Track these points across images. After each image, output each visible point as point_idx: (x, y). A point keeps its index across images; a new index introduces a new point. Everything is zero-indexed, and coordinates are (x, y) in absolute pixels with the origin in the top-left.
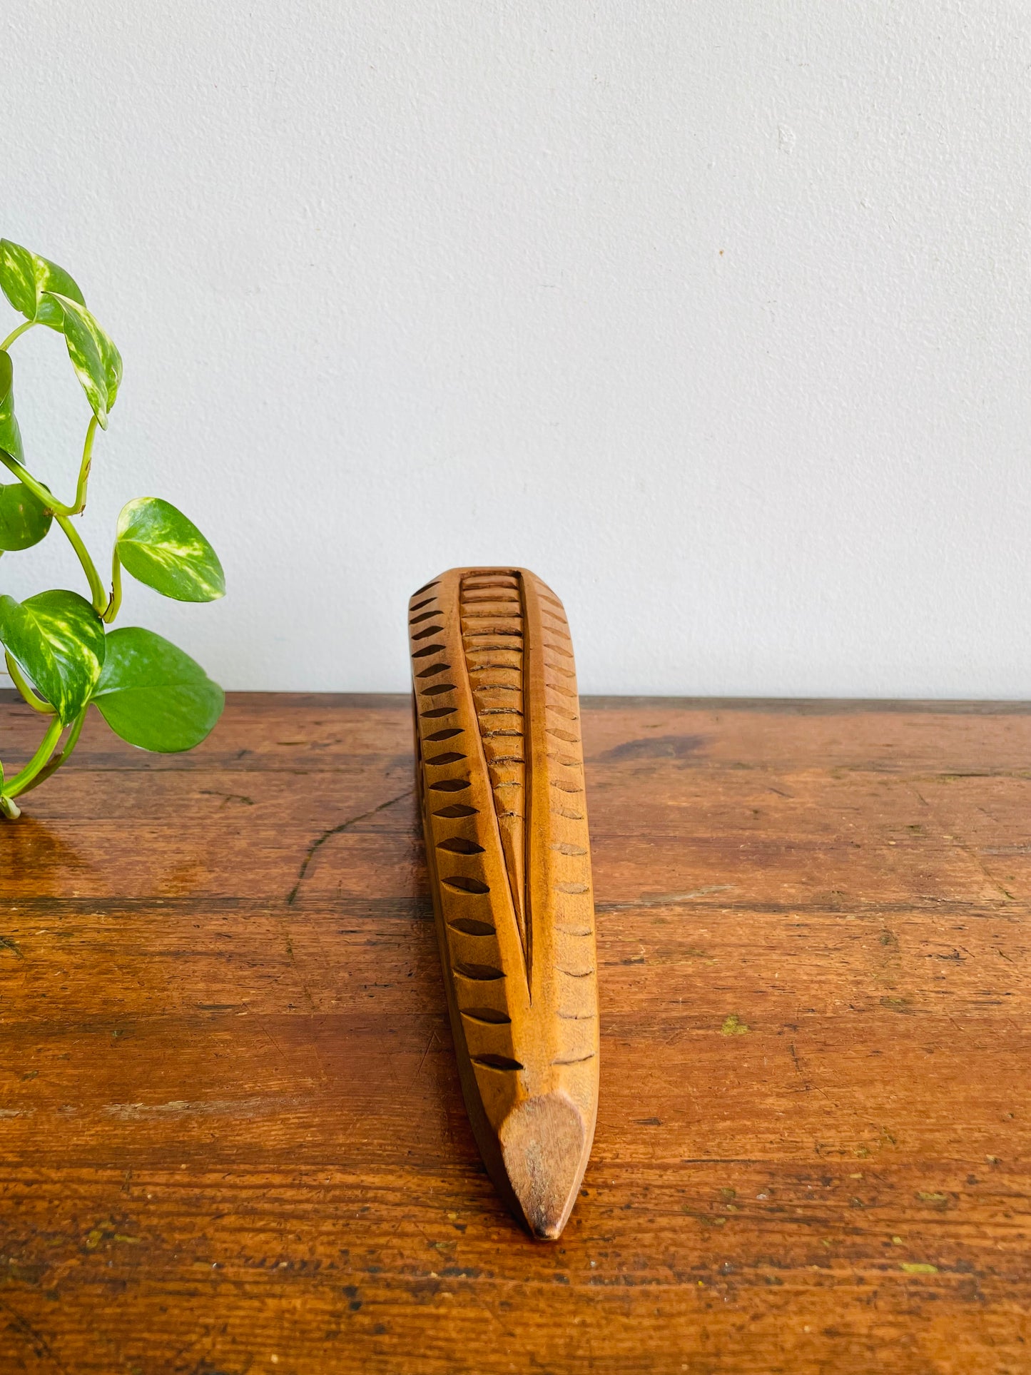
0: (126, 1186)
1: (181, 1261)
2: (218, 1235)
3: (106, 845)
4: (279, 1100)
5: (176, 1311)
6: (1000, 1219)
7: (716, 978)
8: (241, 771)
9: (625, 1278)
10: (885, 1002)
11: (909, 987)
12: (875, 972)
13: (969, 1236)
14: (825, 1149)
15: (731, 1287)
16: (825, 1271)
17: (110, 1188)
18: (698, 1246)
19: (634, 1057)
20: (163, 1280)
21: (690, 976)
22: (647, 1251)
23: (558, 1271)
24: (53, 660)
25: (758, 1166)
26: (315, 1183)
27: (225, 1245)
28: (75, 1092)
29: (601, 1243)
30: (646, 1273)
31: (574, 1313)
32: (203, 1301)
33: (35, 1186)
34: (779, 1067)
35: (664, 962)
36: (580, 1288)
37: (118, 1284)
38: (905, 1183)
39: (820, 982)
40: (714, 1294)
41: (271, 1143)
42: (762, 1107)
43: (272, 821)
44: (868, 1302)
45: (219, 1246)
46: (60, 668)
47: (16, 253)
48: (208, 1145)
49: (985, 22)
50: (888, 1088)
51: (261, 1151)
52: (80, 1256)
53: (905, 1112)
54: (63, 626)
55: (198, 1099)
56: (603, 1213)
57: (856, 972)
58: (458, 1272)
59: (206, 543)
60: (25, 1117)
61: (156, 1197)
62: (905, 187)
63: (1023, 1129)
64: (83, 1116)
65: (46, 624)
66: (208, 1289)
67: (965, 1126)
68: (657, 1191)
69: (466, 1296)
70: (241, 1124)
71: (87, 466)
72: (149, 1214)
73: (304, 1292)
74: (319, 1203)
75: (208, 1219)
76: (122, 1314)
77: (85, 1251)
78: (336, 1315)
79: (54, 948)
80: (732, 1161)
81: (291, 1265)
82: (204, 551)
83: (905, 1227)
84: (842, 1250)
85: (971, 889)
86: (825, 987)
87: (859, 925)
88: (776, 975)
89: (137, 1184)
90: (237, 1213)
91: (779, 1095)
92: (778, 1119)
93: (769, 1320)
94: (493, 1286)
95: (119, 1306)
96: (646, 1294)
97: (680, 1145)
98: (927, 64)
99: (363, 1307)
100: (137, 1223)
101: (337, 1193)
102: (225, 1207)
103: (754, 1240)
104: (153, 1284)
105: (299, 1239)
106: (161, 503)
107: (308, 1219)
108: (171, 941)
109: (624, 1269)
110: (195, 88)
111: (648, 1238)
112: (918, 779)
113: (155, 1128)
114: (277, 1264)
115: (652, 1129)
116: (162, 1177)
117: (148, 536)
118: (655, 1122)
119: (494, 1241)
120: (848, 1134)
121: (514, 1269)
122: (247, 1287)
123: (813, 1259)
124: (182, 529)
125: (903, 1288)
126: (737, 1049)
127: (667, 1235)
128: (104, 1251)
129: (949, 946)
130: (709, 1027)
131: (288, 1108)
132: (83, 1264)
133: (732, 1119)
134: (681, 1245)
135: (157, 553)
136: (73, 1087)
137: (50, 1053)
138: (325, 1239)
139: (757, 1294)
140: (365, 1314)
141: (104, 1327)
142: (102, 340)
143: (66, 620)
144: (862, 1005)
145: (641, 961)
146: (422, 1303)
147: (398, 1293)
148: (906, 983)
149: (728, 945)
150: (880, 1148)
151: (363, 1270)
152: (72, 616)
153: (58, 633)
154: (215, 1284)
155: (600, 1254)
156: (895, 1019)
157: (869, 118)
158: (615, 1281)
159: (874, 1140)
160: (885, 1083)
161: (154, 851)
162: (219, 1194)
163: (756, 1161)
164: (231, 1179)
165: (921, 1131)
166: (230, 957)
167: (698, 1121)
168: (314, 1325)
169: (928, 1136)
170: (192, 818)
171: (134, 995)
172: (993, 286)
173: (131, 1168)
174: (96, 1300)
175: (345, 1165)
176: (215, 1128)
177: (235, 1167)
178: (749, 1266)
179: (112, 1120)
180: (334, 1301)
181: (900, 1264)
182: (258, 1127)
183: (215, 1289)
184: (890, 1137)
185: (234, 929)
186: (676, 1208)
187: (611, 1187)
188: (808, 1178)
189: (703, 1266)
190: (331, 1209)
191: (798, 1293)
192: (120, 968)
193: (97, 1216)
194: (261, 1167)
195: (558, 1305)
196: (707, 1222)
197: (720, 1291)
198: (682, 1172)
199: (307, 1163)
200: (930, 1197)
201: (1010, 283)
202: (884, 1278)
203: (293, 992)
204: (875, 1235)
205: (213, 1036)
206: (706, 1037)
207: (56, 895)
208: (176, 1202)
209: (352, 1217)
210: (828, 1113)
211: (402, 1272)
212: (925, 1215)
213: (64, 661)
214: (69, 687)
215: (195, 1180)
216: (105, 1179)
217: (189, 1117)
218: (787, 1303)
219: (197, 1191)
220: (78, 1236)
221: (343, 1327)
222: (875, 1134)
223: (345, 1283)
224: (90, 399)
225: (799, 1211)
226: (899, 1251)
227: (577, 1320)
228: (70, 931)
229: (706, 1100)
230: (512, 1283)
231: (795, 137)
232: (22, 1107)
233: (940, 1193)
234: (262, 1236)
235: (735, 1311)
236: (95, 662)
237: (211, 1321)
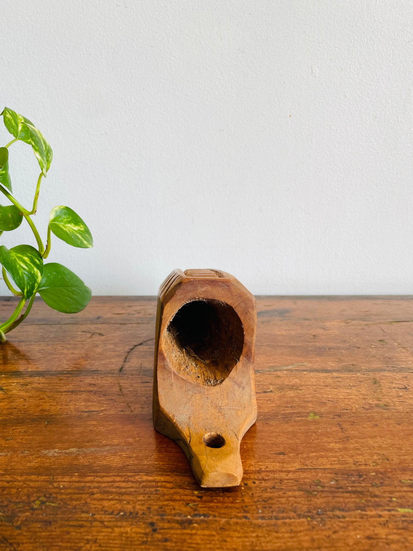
0: (51, 482)
1: (76, 513)
2: (92, 502)
3: (43, 351)
4: (118, 447)
5: (74, 534)
7: (304, 398)
8: (99, 324)
9: (275, 517)
10: (377, 406)
11: (387, 400)
12: (372, 395)
14: (358, 463)
15: (322, 520)
16: (364, 513)
17: (44, 483)
18: (306, 503)
19: (271, 428)
20: (68, 521)
21: (293, 397)
22: (284, 506)
23: (245, 514)
24: (22, 272)
25: (330, 471)
26: (135, 480)
27: (95, 506)
28: (29, 446)
29: (263, 503)
30: (284, 515)
31: (253, 532)
32: (86, 529)
33: (11, 483)
34: (334, 431)
35: (281, 392)
36: (255, 521)
37: (48, 523)
38: (394, 476)
39: (349, 398)
40: (315, 523)
41: (115, 464)
42: (329, 447)
43: (112, 342)
44: (384, 525)
45: (93, 506)
46: (24, 276)
47: (10, 112)
48: (87, 465)
49: (391, 25)
50: (383, 439)
51: (110, 467)
52: (31, 511)
53: (391, 448)
54: (26, 259)
55: (82, 447)
56: (263, 490)
57: (364, 395)
58: (200, 515)
59: (86, 226)
60: (6, 455)
61: (64, 488)
62: (362, 89)
64: (32, 455)
65: (19, 258)
66: (88, 524)
68: (286, 481)
69: (205, 525)
70: (101, 457)
71: (37, 194)
72: (62, 494)
73: (131, 525)
74: (136, 488)
75: (87, 495)
76: (50, 535)
77: (33, 509)
78: (146, 534)
79: (20, 390)
80: (318, 469)
81: (125, 514)
82: (85, 228)
83: (397, 494)
84: (370, 504)
85: (408, 363)
86: (351, 400)
87: (362, 377)
88: (330, 396)
89: (56, 482)
90: (100, 493)
91: (336, 442)
92: (336, 452)
93: (341, 533)
94: (216, 521)
95: (48, 532)
96: (285, 524)
97: (294, 463)
98: (369, 41)
99: (158, 531)
100: (56, 498)
101: (144, 484)
102: (95, 490)
103: (331, 500)
104: (63, 522)
105: (128, 503)
106: (67, 208)
107: (132, 495)
108: (70, 387)
109: (274, 513)
110: (82, 55)
111: (283, 500)
112: (380, 323)
113: (64, 459)
114: (118, 514)
115: (281, 457)
116: (67, 479)
117: (62, 221)
118: (283, 454)
119: (215, 503)
120: (368, 457)
121: (225, 514)
122: (106, 523)
123: (358, 508)
124: (76, 219)
125: (399, 519)
126: (316, 425)
127: (292, 499)
128: (41, 509)
129: (402, 384)
130: (302, 417)
131: (122, 451)
132: (32, 514)
133: (316, 452)
134: (299, 503)
135: (66, 228)
136: (28, 444)
137: (18, 430)
138: (139, 503)
139: (335, 523)
140: (159, 533)
141: (41, 541)
142: (45, 143)
143: (28, 257)
144: (367, 407)
145: (271, 391)
146: (185, 528)
147: (173, 525)
148: (385, 398)
149: (308, 385)
150: (382, 462)
151: (157, 515)
152: (30, 255)
153: (24, 262)
154: (91, 522)
155: (263, 507)
156: (383, 412)
157: (347, 63)
158: (270, 518)
159: (379, 459)
160: (381, 437)
161: (63, 353)
162: (92, 485)
163: (328, 469)
164: (97, 479)
165: (399, 456)
166: (95, 393)
167: (302, 453)
168: (136, 538)
169: (402, 457)
170: (79, 341)
171: (54, 408)
172: (399, 127)
173: (53, 476)
174: (38, 530)
175: (147, 473)
176: (90, 459)
177: (99, 474)
178: (329, 511)
179: (45, 456)
180: (145, 529)
181: (396, 509)
182: (109, 458)
183: (91, 525)
184: (386, 458)
185: (97, 382)
186: (295, 488)
187: (265, 480)
188: (352, 475)
189: (309, 511)
190: (142, 491)
191: (353, 522)
192: (48, 397)
193: (38, 495)
194: (111, 474)
195: (245, 529)
196: (309, 493)
197: (318, 522)
198: (296, 473)
199: (130, 472)
200: (406, 482)
201: (405, 126)
202: (390, 515)
203: (123, 406)
204: (384, 497)
205: (89, 423)
206: (301, 420)
207: (21, 370)
208: (73, 489)
209: (151, 494)
210: (358, 449)
211: (175, 515)
212: (405, 489)
213: (26, 273)
214: (28, 284)
215: (81, 479)
216: (42, 480)
217: (78, 454)
218: (348, 526)
219: (83, 484)
220: (30, 503)
221: (149, 539)
222: (379, 457)
223: (149, 521)
224: (40, 164)
225: (350, 488)
226: (395, 504)
227: (254, 535)
228: (27, 384)
229: (304, 445)
230: (224, 520)
231: (318, 71)
232: (5, 452)
233: (410, 480)
234: (112, 502)
235: (325, 530)
236: (39, 274)
237: (90, 537)
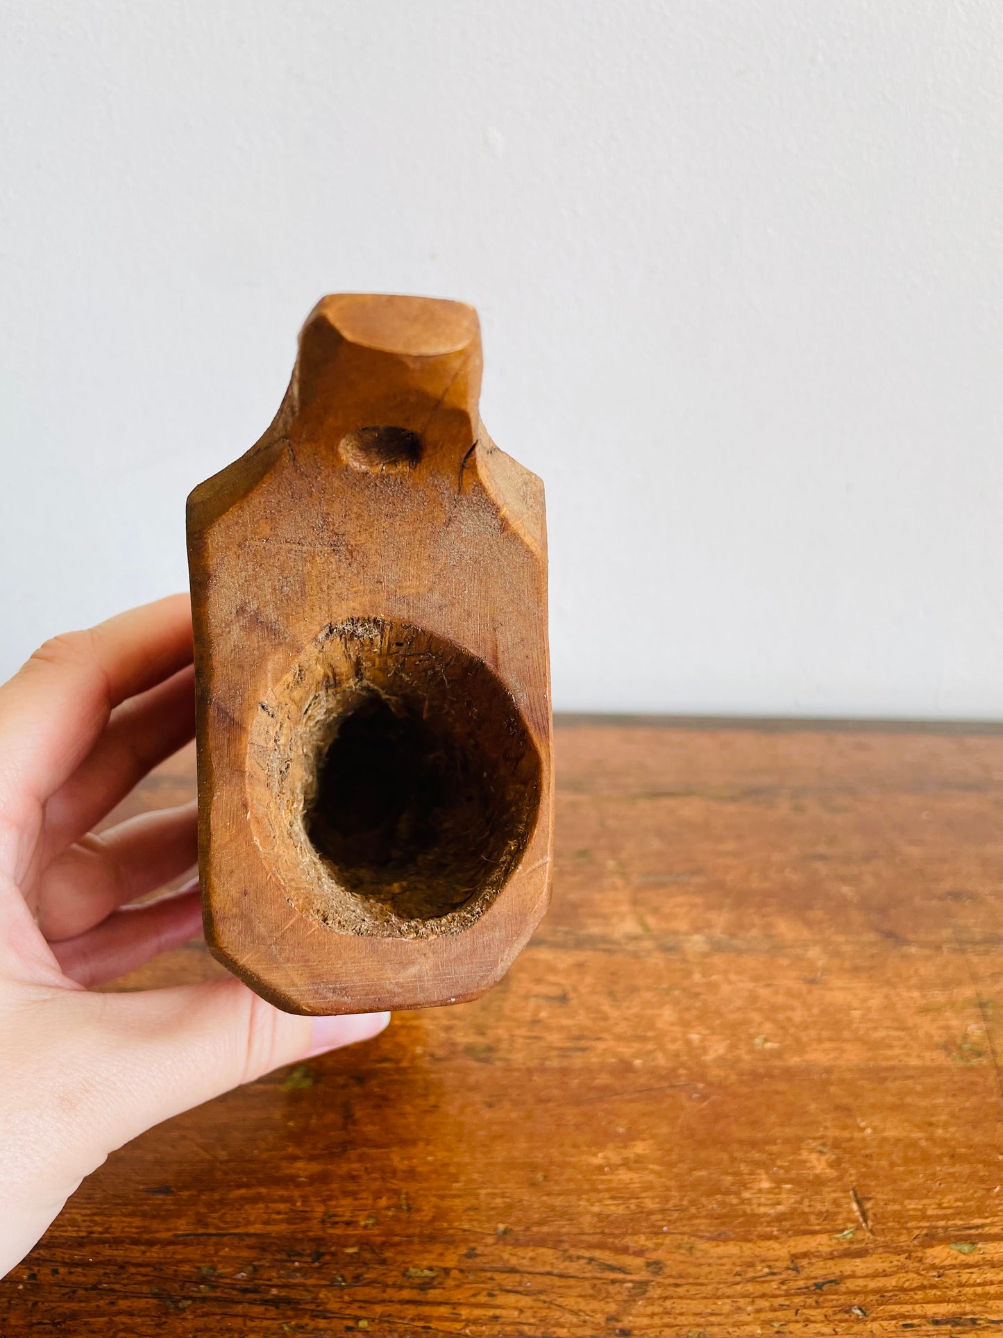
6: (483, 1299)
10: (469, 1049)
11: (500, 1032)
13: (441, 1319)
14: (333, 1219)
25: (252, 1241)
34: (324, 1126)
38: (399, 1257)
42: (287, 1171)
56: (65, 1294)
63: (549, 1194)
67: (489, 1191)
80: (228, 1235)
83: (379, 1309)
85: (610, 921)
91: (311, 1158)
92: (297, 1185)
97: (180, 1217)
103: (211, 1324)
111: (100, 1322)
112: (608, 799)
115: (158, 1199)
118: (166, 1190)
120: (365, 1201)
127: (122, 1319)
129: (560, 986)
130: (271, 1081)
133: (249, 1186)
134: (132, 1331)
144: (442, 1053)
148: (500, 1027)
150: (391, 1217)
156: (470, 1069)
159: (390, 1208)
163: (253, 1235)
165: (443, 1197)
167: (213, 1189)
169: (446, 1203)
184: (407, 1205)
186: (144, 1288)
187: (85, 1266)
188: (300, 1253)
196: (170, 1305)
198: (170, 1248)
200: (419, 1274)
204: (342, 1318)
210: (354, 1178)
212: (405, 1294)
222: (393, 1202)
233: (431, 1269)
